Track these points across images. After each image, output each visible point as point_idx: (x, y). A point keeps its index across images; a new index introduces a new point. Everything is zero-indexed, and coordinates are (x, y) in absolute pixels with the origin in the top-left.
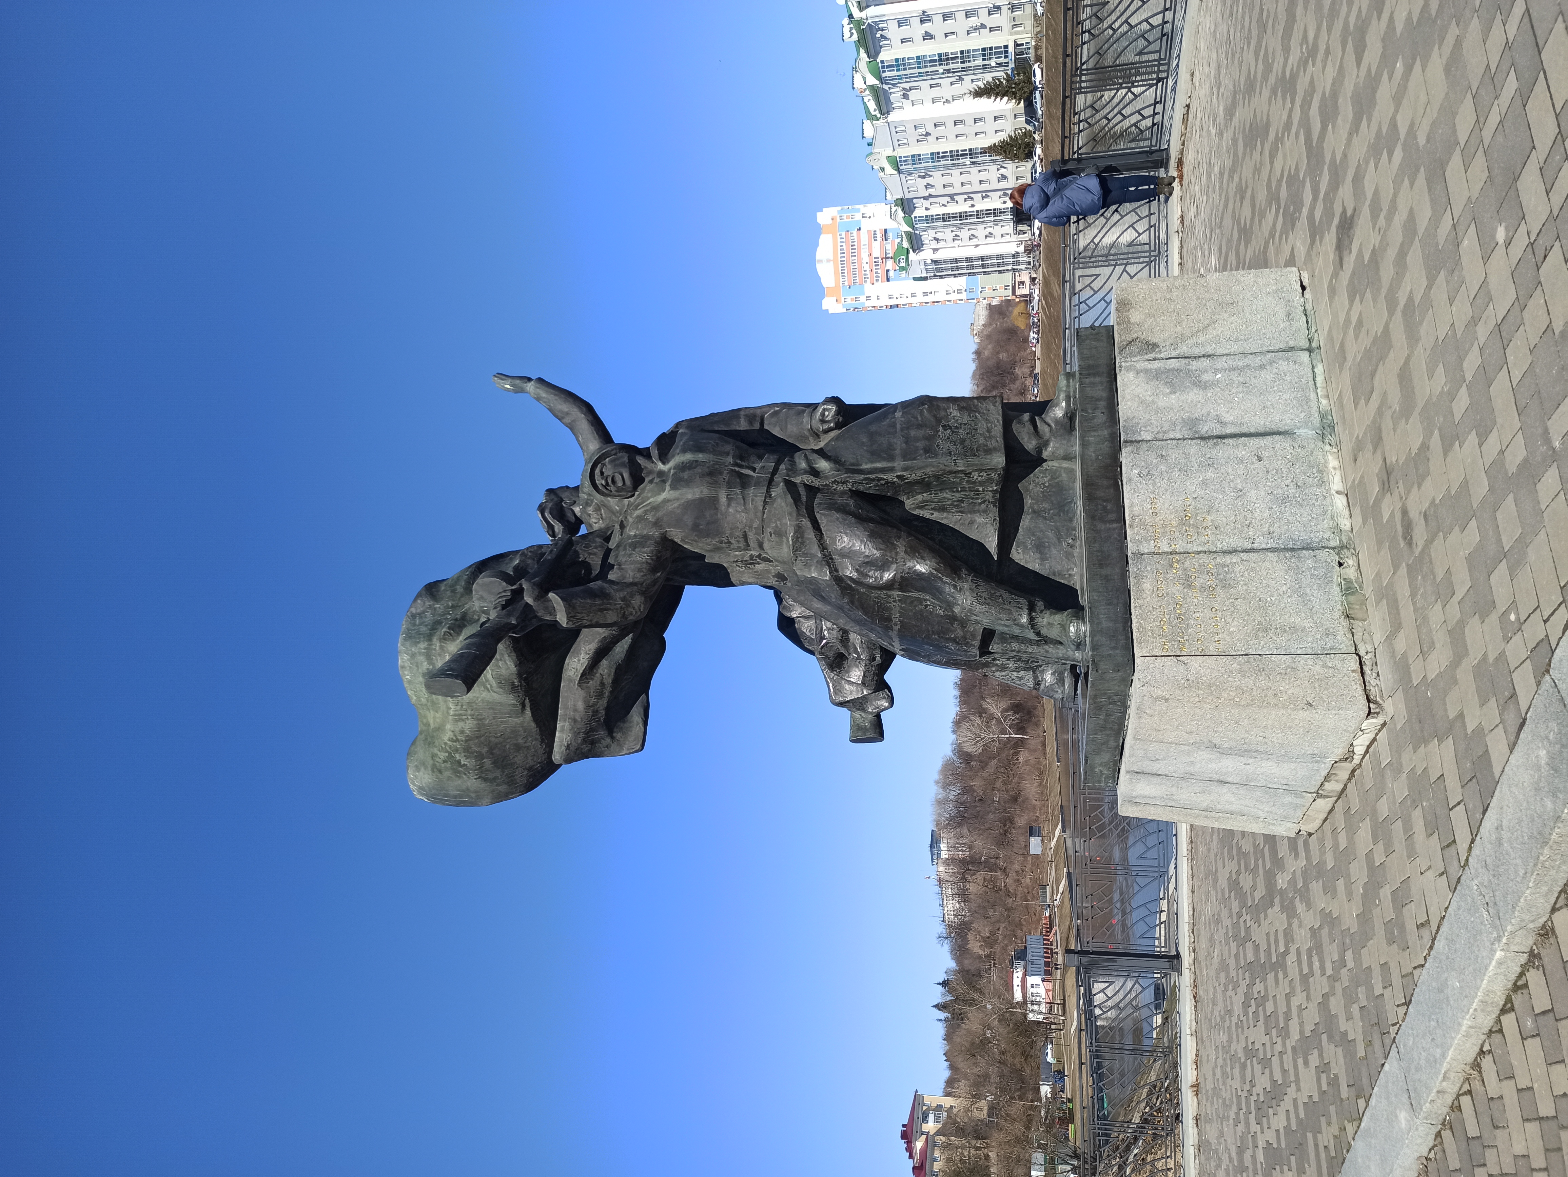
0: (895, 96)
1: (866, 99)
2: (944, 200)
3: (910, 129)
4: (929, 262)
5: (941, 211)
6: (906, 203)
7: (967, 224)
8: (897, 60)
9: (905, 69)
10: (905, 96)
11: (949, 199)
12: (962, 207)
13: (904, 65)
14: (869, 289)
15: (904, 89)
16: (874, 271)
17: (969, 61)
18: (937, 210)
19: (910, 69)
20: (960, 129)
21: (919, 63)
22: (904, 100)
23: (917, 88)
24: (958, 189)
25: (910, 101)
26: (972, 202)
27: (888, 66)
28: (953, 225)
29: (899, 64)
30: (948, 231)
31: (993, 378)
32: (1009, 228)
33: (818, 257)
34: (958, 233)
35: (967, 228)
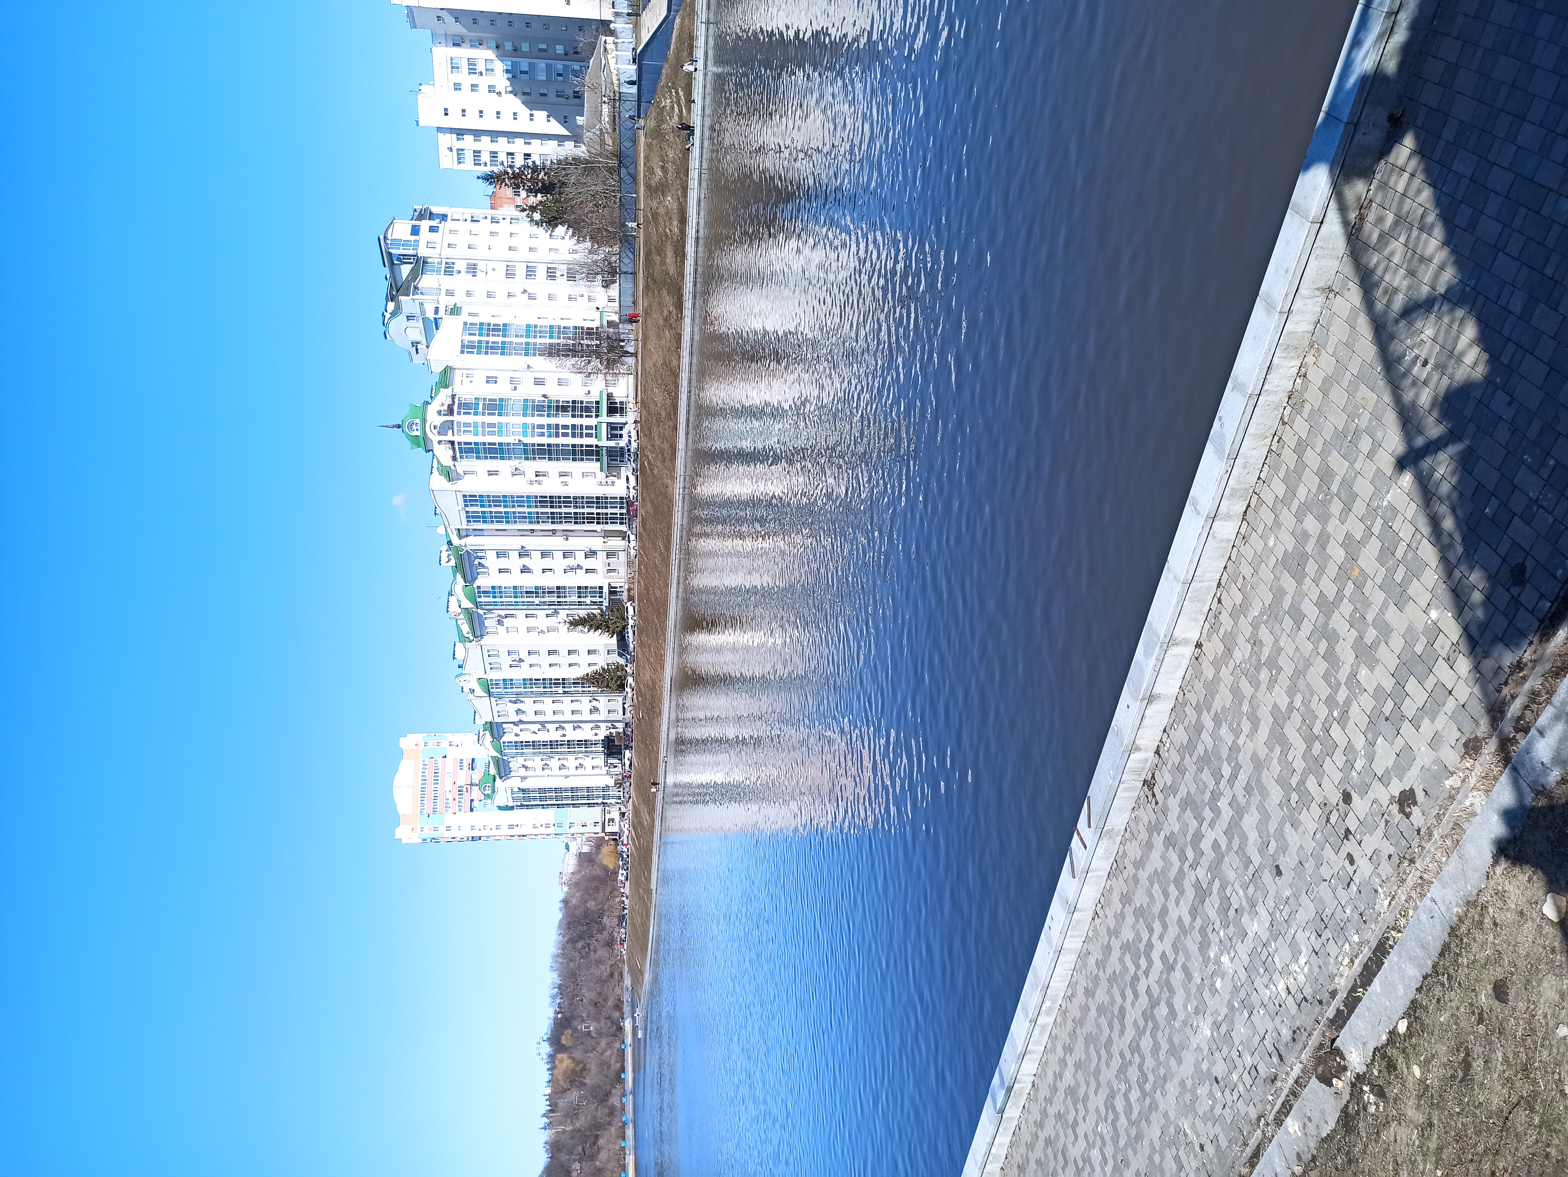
0: (490, 623)
1: (460, 622)
2: (535, 727)
3: (503, 653)
4: (516, 790)
5: (531, 738)
6: (495, 726)
7: (558, 753)
8: (493, 587)
9: (501, 597)
10: (500, 623)
11: (540, 726)
12: (555, 735)
13: (501, 592)
14: (449, 818)
15: (499, 616)
16: (457, 800)
17: (565, 597)
18: (526, 737)
19: (506, 597)
20: (553, 659)
21: (515, 593)
22: (498, 626)
23: (512, 616)
24: (549, 717)
25: (504, 628)
26: (563, 732)
27: (484, 592)
28: (544, 753)
29: (495, 591)
30: (538, 759)
31: (580, 928)
32: (600, 760)
33: (395, 784)
34: (547, 762)
35: (557, 758)
